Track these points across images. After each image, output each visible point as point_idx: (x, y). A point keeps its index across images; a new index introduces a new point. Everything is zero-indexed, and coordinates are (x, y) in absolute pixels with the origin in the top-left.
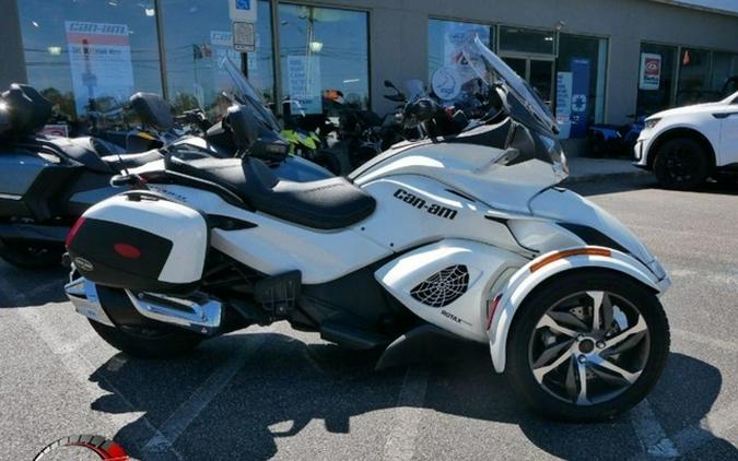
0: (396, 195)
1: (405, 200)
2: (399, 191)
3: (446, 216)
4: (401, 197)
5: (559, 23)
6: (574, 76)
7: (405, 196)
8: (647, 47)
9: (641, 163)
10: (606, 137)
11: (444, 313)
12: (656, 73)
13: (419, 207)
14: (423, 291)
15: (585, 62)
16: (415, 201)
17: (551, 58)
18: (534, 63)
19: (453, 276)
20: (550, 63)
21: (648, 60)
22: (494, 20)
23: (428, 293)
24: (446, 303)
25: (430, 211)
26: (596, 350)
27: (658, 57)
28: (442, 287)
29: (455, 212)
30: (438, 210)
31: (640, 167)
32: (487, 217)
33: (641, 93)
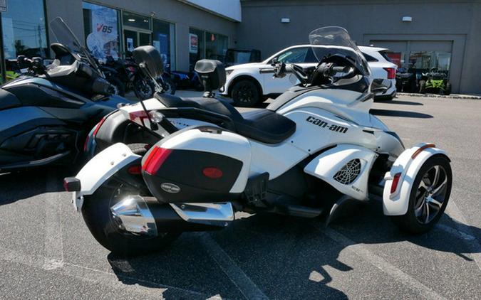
0: (308, 120)
1: (314, 123)
2: (310, 117)
3: (341, 131)
4: (311, 121)
5: (152, 13)
6: (161, 43)
7: (313, 120)
8: (192, 30)
9: (224, 93)
10: (182, 78)
11: (353, 187)
12: (195, 44)
13: (324, 127)
14: (339, 176)
15: (165, 36)
16: (320, 123)
17: (149, 32)
18: (140, 34)
19: (353, 166)
20: (148, 35)
21: (192, 37)
22: (119, 7)
23: (342, 177)
24: (351, 182)
25: (330, 129)
26: (430, 195)
27: (196, 36)
28: (348, 173)
29: (347, 129)
30: (336, 128)
31: (224, 95)
32: (364, 131)
33: (191, 54)
